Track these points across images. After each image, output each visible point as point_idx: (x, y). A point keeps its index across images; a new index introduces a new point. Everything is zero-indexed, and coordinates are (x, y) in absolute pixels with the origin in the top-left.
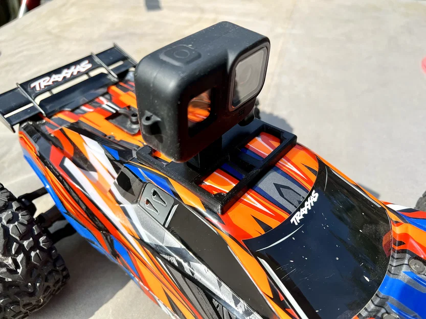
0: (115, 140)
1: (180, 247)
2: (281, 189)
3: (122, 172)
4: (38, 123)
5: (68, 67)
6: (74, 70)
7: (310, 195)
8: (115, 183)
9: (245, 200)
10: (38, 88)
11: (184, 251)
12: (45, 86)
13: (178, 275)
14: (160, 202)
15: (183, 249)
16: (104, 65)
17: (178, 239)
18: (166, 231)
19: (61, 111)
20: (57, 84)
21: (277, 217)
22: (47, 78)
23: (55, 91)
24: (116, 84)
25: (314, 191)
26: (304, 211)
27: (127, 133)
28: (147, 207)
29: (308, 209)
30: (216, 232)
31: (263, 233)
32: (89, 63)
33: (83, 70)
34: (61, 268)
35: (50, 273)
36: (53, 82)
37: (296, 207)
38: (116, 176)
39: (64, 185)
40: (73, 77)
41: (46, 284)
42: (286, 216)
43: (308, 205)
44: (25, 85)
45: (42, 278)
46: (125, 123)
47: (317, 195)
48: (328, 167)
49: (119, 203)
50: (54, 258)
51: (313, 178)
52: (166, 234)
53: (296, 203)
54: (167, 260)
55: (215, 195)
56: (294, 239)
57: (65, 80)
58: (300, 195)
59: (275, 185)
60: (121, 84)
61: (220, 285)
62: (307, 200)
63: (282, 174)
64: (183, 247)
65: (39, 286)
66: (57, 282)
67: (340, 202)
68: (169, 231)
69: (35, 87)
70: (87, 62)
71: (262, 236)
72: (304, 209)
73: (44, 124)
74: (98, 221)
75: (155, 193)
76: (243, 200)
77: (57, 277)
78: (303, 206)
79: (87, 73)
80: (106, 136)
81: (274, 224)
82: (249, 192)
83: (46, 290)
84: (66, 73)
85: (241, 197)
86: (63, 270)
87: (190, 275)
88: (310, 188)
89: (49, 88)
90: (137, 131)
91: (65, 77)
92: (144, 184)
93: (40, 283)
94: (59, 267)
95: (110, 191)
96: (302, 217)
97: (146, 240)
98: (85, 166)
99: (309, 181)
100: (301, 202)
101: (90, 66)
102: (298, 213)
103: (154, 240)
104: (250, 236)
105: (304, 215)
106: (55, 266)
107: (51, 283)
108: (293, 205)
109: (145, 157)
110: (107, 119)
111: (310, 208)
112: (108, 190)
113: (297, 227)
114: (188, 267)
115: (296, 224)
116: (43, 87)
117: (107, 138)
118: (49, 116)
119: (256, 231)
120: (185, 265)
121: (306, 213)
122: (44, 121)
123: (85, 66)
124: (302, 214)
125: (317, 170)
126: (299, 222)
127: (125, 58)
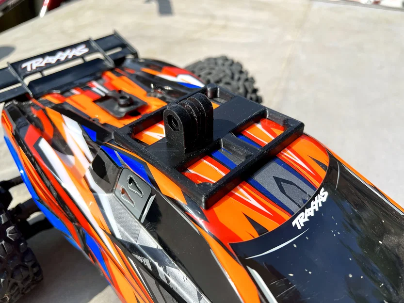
0: (99, 123)
1: (155, 247)
2: (282, 184)
3: (97, 155)
4: (24, 103)
5: (63, 50)
6: (69, 54)
7: (318, 193)
8: (89, 168)
9: (236, 194)
10: (29, 69)
11: (160, 252)
12: (37, 67)
13: (152, 281)
14: (136, 192)
15: (159, 249)
16: (101, 50)
17: (154, 237)
18: (142, 227)
19: (49, 93)
20: (49, 66)
21: (275, 217)
22: (40, 60)
23: (47, 73)
24: (112, 70)
25: (323, 189)
26: (310, 212)
27: (113, 116)
28: (122, 197)
29: (315, 210)
30: (197, 231)
31: (257, 236)
32: (86, 47)
33: (79, 54)
34: (30, 264)
35: (17, 268)
36: (46, 64)
37: (300, 207)
38: (92, 159)
39: (36, 168)
40: (67, 60)
41: (13, 281)
42: (287, 217)
43: (316, 205)
44: (16, 65)
45: (7, 273)
46: (113, 106)
47: (326, 194)
48: (340, 163)
49: (92, 191)
50: (22, 251)
51: (323, 174)
52: (141, 230)
53: (300, 202)
54: (140, 262)
55: (199, 185)
56: (295, 246)
57: (59, 63)
58: (306, 193)
59: (275, 178)
60: (118, 70)
61: (200, 298)
62: (313, 199)
63: (284, 167)
64: (160, 247)
65: (3, 281)
66: (27, 279)
67: (355, 205)
68: (145, 227)
69: (26, 68)
70: (83, 46)
71: (255, 240)
72: (309, 209)
73: (30, 105)
74: (69, 211)
75: (131, 181)
76: (234, 194)
77: (25, 273)
78: (308, 206)
79: (82, 57)
80: (90, 118)
81: (271, 226)
82: (242, 185)
83: (12, 288)
84: (61, 56)
85: (232, 190)
86: (33, 266)
87: (165, 283)
88: (318, 185)
89: (40, 70)
90: (123, 115)
91: (58, 60)
92: (120, 169)
93: (5, 278)
94: (27, 262)
95: (85, 178)
96: (307, 220)
97: (118, 236)
98: (63, 149)
99: (317, 177)
100: (307, 201)
101: (86, 50)
102: (302, 214)
103: (126, 237)
104: (240, 239)
105: (309, 217)
106: (23, 261)
107: (18, 280)
108: (296, 204)
109: (123, 138)
110: (95, 101)
111: (317, 210)
112: (83, 176)
113: (300, 231)
114: (163, 272)
115: (299, 228)
116: (34, 68)
117: (91, 120)
118: (37, 97)
119: (247, 234)
120: (160, 269)
121: (312, 214)
122: (31, 102)
123: (82, 50)
124: (307, 215)
125: (327, 165)
126: (303, 225)
127: (124, 45)
